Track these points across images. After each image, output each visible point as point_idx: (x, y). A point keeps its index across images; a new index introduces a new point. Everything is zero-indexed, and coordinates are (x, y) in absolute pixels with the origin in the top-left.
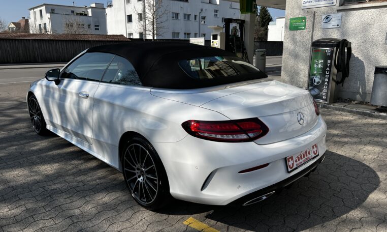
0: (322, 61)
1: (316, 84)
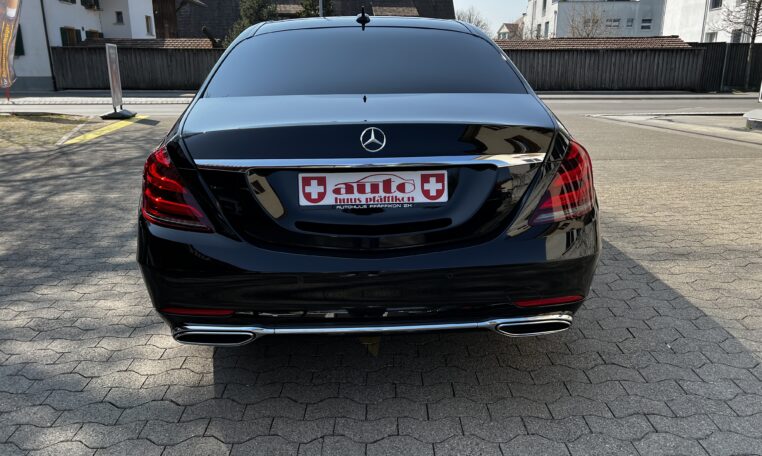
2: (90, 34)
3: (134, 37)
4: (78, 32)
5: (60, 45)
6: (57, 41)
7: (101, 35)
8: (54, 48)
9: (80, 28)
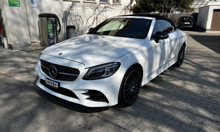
0: (52, 25)
1: (51, 37)
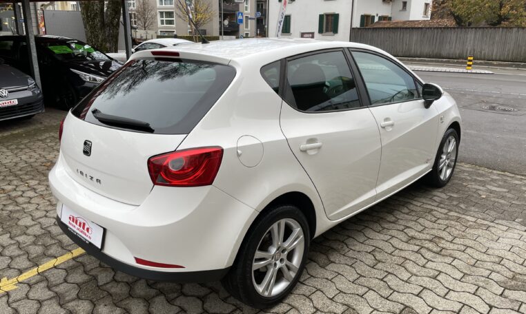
2: (381, 18)
3: (411, 19)
4: (373, 17)
5: (358, 26)
6: (357, 24)
7: (390, 19)
8: (353, 29)
9: (375, 14)
